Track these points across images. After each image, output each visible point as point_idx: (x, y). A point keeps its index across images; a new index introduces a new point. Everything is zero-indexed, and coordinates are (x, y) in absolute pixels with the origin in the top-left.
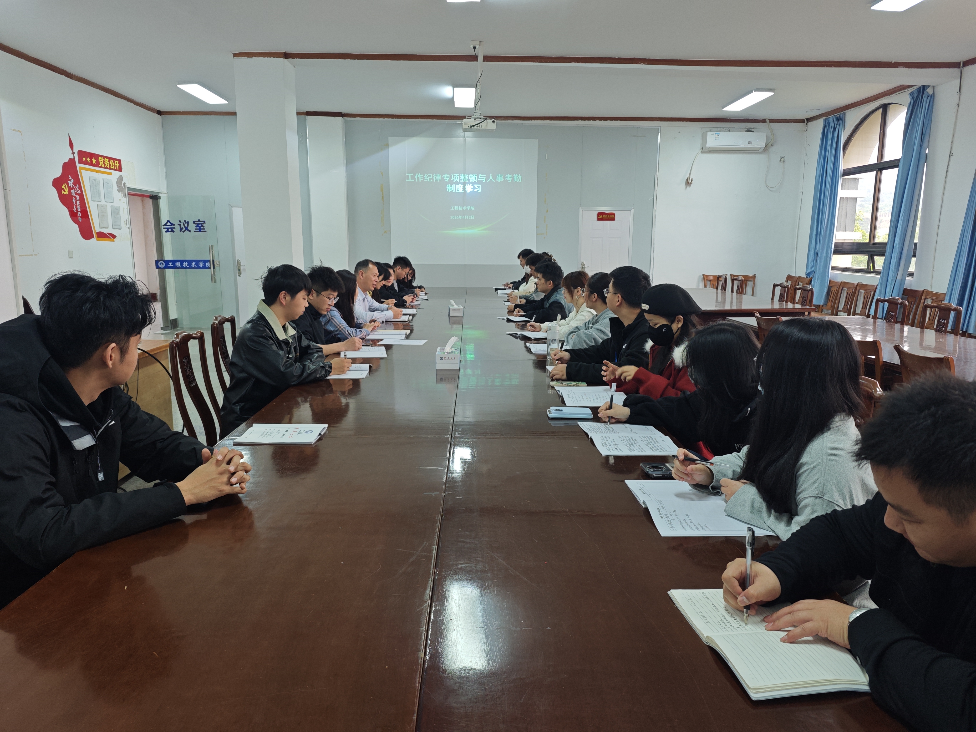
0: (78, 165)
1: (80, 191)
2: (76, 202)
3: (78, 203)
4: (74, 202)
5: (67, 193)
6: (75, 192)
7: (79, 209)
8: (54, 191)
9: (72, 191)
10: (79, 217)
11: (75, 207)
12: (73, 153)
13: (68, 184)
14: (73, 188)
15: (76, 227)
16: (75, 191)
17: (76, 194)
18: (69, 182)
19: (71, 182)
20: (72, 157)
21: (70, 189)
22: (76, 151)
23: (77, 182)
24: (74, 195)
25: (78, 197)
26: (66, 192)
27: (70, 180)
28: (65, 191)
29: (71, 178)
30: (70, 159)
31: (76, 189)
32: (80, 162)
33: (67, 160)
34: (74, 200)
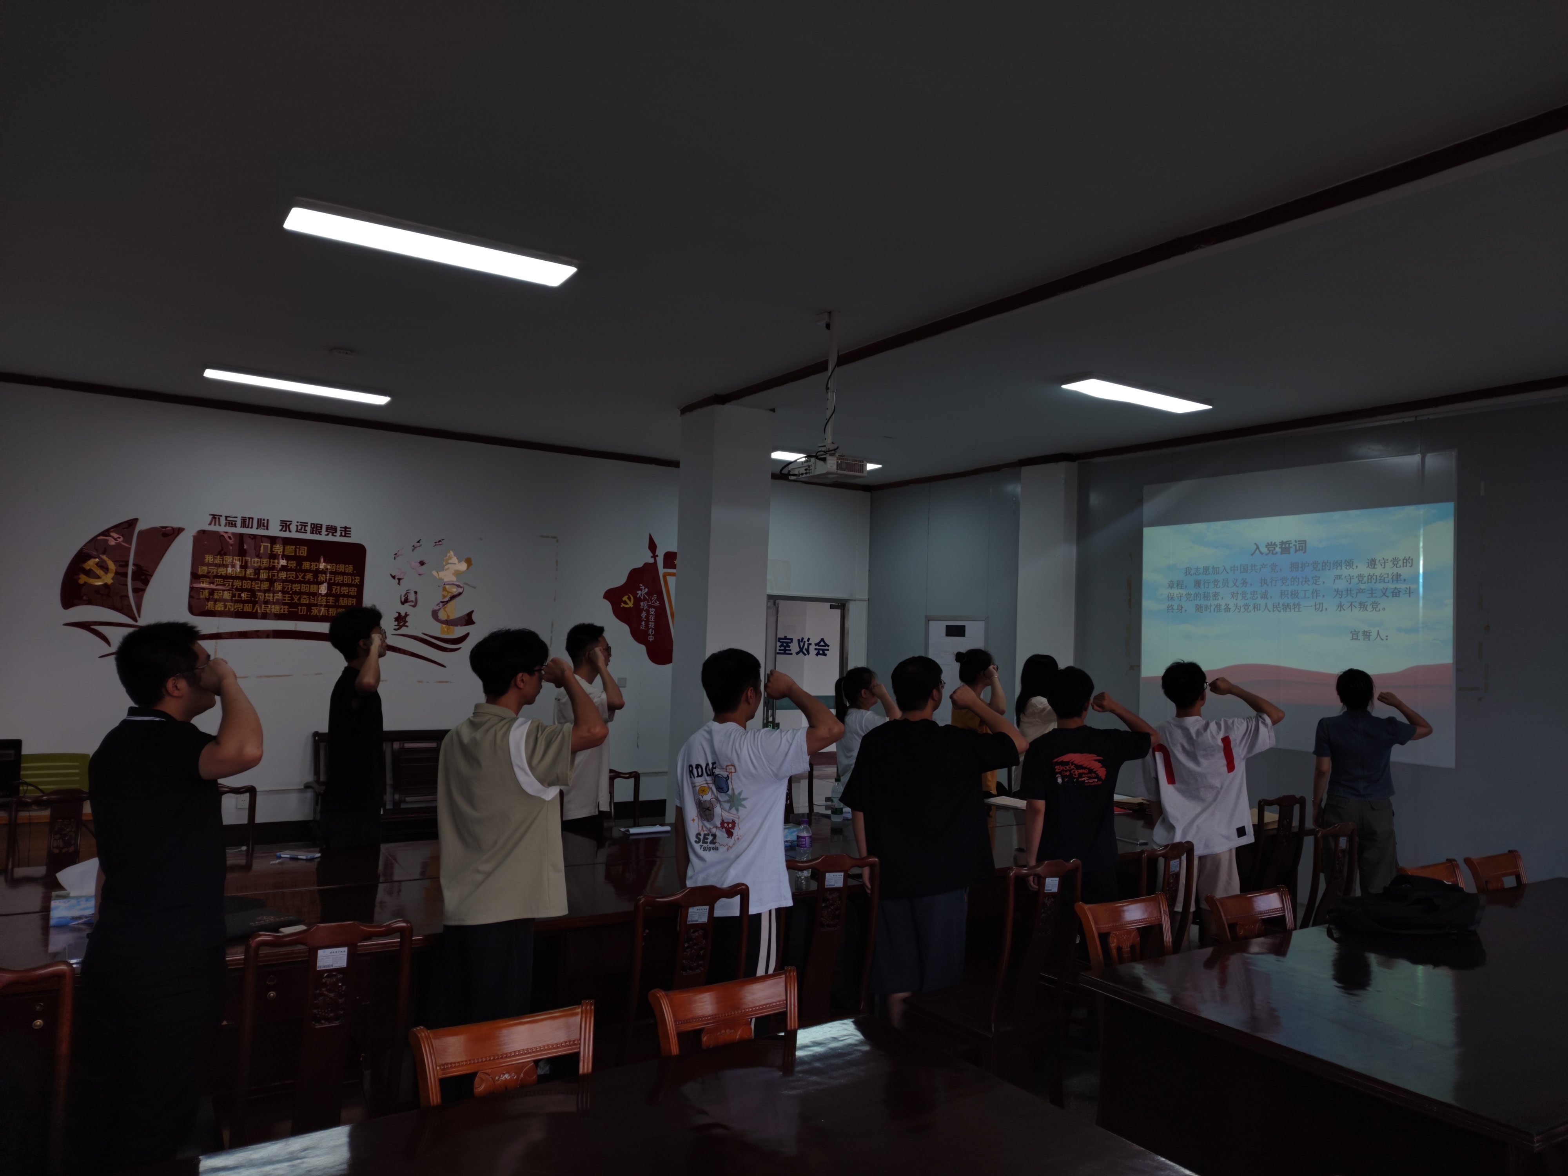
0: (662, 570)
1: (658, 603)
2: (647, 617)
3: (652, 618)
4: (644, 617)
5: (632, 606)
6: (647, 605)
7: (652, 625)
8: (608, 605)
9: (642, 604)
10: (650, 635)
11: (643, 623)
12: (655, 556)
13: (635, 596)
14: (645, 599)
15: (643, 648)
16: (648, 602)
17: (650, 606)
18: (639, 592)
19: (643, 592)
20: (652, 561)
21: (637, 601)
22: (661, 552)
23: (656, 590)
24: (646, 607)
25: (652, 611)
26: (630, 604)
27: (641, 590)
28: (626, 603)
29: (643, 587)
30: (646, 565)
31: (652, 600)
32: (665, 567)
33: (640, 565)
34: (644, 615)
